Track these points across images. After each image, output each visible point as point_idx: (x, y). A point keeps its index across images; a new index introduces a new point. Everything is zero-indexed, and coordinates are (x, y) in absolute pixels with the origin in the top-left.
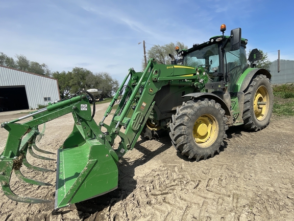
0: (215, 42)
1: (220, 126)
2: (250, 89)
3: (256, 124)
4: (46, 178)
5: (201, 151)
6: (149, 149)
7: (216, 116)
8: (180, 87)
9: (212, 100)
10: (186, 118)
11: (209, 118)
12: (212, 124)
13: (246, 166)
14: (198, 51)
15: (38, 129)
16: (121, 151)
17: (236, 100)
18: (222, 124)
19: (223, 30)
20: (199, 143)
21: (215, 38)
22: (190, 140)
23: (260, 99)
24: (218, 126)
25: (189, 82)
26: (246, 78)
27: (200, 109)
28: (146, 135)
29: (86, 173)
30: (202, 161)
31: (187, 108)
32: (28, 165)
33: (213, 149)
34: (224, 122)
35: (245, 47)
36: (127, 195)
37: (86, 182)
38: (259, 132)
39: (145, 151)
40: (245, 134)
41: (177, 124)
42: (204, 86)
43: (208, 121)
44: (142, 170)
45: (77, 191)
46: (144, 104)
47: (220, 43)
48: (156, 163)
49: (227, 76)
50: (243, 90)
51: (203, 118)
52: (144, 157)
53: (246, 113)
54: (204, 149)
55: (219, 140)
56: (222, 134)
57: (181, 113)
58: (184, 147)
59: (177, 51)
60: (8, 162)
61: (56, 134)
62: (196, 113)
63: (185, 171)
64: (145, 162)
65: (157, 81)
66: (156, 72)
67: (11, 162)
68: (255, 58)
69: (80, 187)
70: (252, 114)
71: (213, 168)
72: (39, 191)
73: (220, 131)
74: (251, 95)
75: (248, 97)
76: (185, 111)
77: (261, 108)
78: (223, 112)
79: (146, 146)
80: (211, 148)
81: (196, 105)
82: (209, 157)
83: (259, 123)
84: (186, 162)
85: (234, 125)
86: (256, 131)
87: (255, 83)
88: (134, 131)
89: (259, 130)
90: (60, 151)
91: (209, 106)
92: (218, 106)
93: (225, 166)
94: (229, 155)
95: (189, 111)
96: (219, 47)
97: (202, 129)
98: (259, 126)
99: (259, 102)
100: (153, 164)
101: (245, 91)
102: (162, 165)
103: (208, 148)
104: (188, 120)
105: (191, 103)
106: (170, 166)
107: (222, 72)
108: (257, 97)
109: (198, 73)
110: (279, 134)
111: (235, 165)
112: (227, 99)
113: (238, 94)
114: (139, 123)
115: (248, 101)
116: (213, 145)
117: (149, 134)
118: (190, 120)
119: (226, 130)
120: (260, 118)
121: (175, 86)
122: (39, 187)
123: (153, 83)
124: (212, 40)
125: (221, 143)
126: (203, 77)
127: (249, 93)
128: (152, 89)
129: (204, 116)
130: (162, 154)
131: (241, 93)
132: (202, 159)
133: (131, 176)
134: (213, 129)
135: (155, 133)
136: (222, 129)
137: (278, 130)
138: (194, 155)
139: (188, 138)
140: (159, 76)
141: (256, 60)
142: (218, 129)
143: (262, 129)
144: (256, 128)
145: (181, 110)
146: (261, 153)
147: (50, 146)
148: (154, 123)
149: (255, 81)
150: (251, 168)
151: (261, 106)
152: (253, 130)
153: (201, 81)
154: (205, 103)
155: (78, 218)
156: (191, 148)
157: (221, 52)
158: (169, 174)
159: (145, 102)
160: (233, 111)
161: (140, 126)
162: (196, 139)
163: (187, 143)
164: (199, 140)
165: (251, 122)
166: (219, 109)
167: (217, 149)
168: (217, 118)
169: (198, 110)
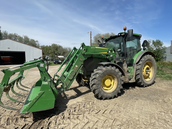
0: (121, 35)
1: (118, 82)
2: (141, 62)
3: (144, 83)
4: (23, 101)
5: (105, 95)
6: (81, 91)
7: (116, 76)
8: (99, 58)
9: (114, 67)
10: (98, 75)
11: (112, 77)
12: (114, 80)
13: (129, 105)
14: (113, 39)
15: (23, 74)
16: (61, 90)
17: (132, 68)
18: (119, 81)
19: (125, 30)
20: (106, 90)
21: (121, 33)
22: (99, 88)
23: (148, 69)
24: (117, 81)
25: (104, 56)
26: (138, 56)
27: (106, 71)
28: (81, 83)
29: (38, 98)
30: (106, 100)
31: (99, 70)
32: (14, 92)
33: (113, 94)
34: (121, 79)
35: (140, 39)
36: (60, 113)
37: (37, 102)
38: (146, 88)
39: (78, 92)
40: (137, 88)
41: (93, 78)
42: (113, 59)
43: (112, 78)
44: (72, 101)
45: (32, 106)
46: (76, 66)
47: (123, 36)
48: (81, 99)
49: (126, 54)
50: (136, 63)
51: (108, 76)
52: (76, 95)
53: (137, 76)
54: (107, 93)
55: (117, 90)
56: (119, 86)
57: (96, 72)
58: (96, 91)
59: (103, 39)
60: (2, 88)
61: (35, 79)
62: (103, 73)
63: (95, 105)
64: (76, 97)
65: (84, 55)
66: (85, 50)
67: (3, 88)
68: (145, 45)
69: (34, 104)
70: (141, 76)
71: (111, 105)
72: (18, 106)
73: (118, 84)
74: (140, 66)
75: (139, 67)
76: (98, 71)
77: (148, 74)
78: (120, 73)
79: (79, 90)
80: (112, 93)
81: (104, 69)
82: (111, 98)
83: (146, 82)
84: (97, 100)
85: (129, 82)
86: (144, 87)
87: (144, 59)
88: (70, 80)
89: (146, 86)
90: (33, 87)
91: (112, 69)
92: (117, 70)
93: (117, 104)
94: (122, 99)
95: (100, 72)
96: (123, 38)
97: (108, 82)
98: (146, 84)
99: (147, 71)
100: (80, 99)
101: (137, 63)
102: (84, 100)
103: (110, 93)
104: (98, 76)
105: (102, 67)
106: (88, 101)
107: (124, 52)
108: (145, 67)
109: (110, 52)
110: (157, 90)
111: (123, 104)
112: (125, 67)
113: (133, 65)
114: (73, 76)
115: (139, 69)
116: (113, 92)
117: (83, 83)
118: (100, 76)
119: (122, 84)
120: (148, 80)
121: (96, 58)
122: (18, 104)
123: (82, 55)
124: (119, 34)
126: (113, 54)
127: (140, 65)
128: (81, 59)
129: (109, 75)
130: (87, 94)
131: (135, 64)
132: (106, 99)
133: (65, 104)
134: (115, 83)
135: (86, 83)
136: (119, 83)
137: (158, 88)
138: (102, 96)
139: (98, 86)
140: (86, 52)
141: (146, 46)
142: (117, 83)
143: (148, 86)
144: (144, 85)
145: (96, 71)
146: (141, 99)
147: (30, 84)
148: (86, 77)
149: (144, 58)
150: (132, 107)
151: (148, 73)
152: (142, 86)
153: (111, 56)
154: (109, 68)
155: (32, 121)
156: (100, 92)
157: (124, 41)
158: (85, 105)
159: (77, 65)
160: (130, 74)
161: (73, 78)
162: (104, 88)
163: (97, 89)
164: (106, 88)
165: (140, 81)
166: (118, 72)
167: (116, 95)
168: (116, 77)
169: (105, 71)
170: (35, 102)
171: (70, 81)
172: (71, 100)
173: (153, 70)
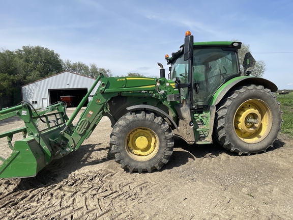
2: (228, 103)
5: (133, 164)
7: (155, 131)
9: (151, 113)
12: (155, 138)
16: (67, 150)
22: (121, 151)
27: (133, 122)
29: (11, 159)
33: (149, 164)
38: (243, 157)
42: (167, 98)
43: (151, 134)
46: (91, 113)
48: (102, 166)
50: (217, 103)
51: (143, 131)
52: (103, 159)
54: (138, 162)
55: (159, 157)
56: (163, 150)
62: (128, 125)
63: (110, 179)
65: (103, 92)
66: (103, 84)
69: (6, 168)
70: (228, 133)
73: (160, 147)
74: (226, 110)
75: (223, 113)
77: (255, 128)
78: (166, 126)
80: (148, 163)
81: (130, 117)
82: (145, 171)
83: (245, 145)
85: (198, 143)
86: (240, 156)
87: (237, 95)
88: (80, 135)
89: (245, 155)
91: (145, 119)
92: (158, 120)
98: (245, 150)
99: (249, 120)
100: (100, 167)
102: (104, 169)
103: (144, 162)
104: (118, 131)
105: (128, 115)
109: (158, 84)
112: (185, 114)
113: (211, 108)
114: (84, 128)
115: (222, 117)
118: (120, 131)
119: (169, 146)
120: (253, 140)
123: (101, 95)
124: (182, 49)
125: (161, 159)
126: (165, 88)
127: (225, 108)
128: (99, 100)
129: (144, 129)
136: (163, 144)
139: (117, 148)
140: (106, 88)
141: (249, 66)
142: (158, 144)
143: (252, 154)
144: (237, 151)
146: (204, 181)
149: (237, 93)
152: (235, 154)
154: (140, 116)
159: (92, 111)
160: (205, 126)
161: (85, 131)
162: (135, 151)
163: (117, 153)
164: (139, 152)
165: (227, 143)
166: (160, 123)
167: (155, 166)
168: (157, 133)
169: (130, 122)
170: (8, 165)
171: (80, 137)
172: (87, 166)
173: (269, 118)
